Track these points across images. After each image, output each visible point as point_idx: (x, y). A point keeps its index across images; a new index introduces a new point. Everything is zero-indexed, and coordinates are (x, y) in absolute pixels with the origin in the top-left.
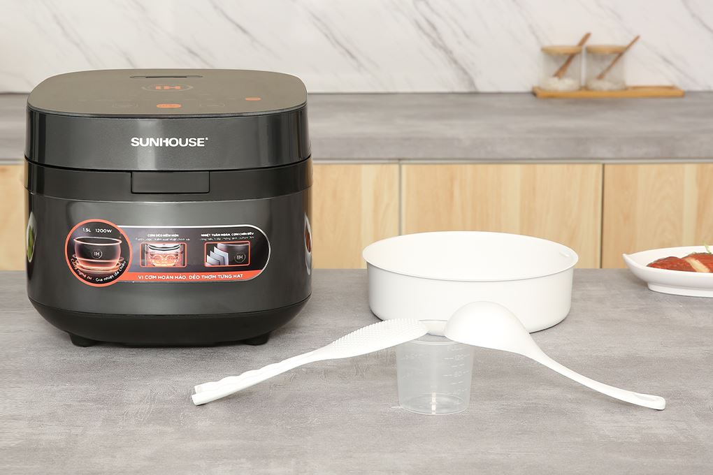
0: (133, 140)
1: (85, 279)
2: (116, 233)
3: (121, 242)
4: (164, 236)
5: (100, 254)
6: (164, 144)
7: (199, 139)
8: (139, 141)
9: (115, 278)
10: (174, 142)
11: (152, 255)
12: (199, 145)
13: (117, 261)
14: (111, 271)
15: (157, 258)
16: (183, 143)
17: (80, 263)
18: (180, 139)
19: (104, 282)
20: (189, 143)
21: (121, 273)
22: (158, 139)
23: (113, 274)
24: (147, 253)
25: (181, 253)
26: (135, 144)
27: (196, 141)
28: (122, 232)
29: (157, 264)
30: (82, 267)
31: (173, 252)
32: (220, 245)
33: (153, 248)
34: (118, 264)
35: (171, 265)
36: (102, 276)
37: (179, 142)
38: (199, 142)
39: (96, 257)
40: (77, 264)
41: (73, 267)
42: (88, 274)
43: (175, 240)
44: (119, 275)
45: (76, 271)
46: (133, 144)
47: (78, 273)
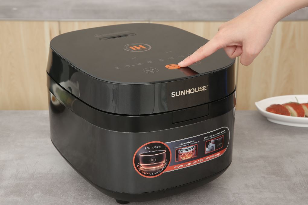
0: (172, 94)
1: (146, 175)
2: (164, 147)
3: (166, 151)
4: (188, 143)
5: (155, 160)
6: (188, 93)
7: (204, 87)
8: (175, 94)
9: (163, 171)
10: (192, 91)
11: (181, 155)
12: (204, 90)
13: (164, 162)
14: (161, 168)
15: (184, 156)
16: (197, 90)
17: (143, 167)
18: (196, 88)
19: (156, 174)
20: (199, 90)
21: (165, 168)
22: (185, 91)
23: (161, 169)
24: (179, 154)
25: (195, 150)
26: (173, 95)
27: (203, 88)
28: (167, 146)
29: (183, 159)
30: (144, 169)
31: (192, 150)
32: (212, 141)
33: (182, 151)
34: (164, 163)
35: (190, 157)
36: (155, 172)
37: (195, 90)
38: (204, 88)
39: (153, 162)
40: (141, 168)
41: (138, 170)
42: (147, 172)
43: (192, 144)
44: (164, 169)
45: (140, 172)
46: (172, 96)
47: (141, 173)
